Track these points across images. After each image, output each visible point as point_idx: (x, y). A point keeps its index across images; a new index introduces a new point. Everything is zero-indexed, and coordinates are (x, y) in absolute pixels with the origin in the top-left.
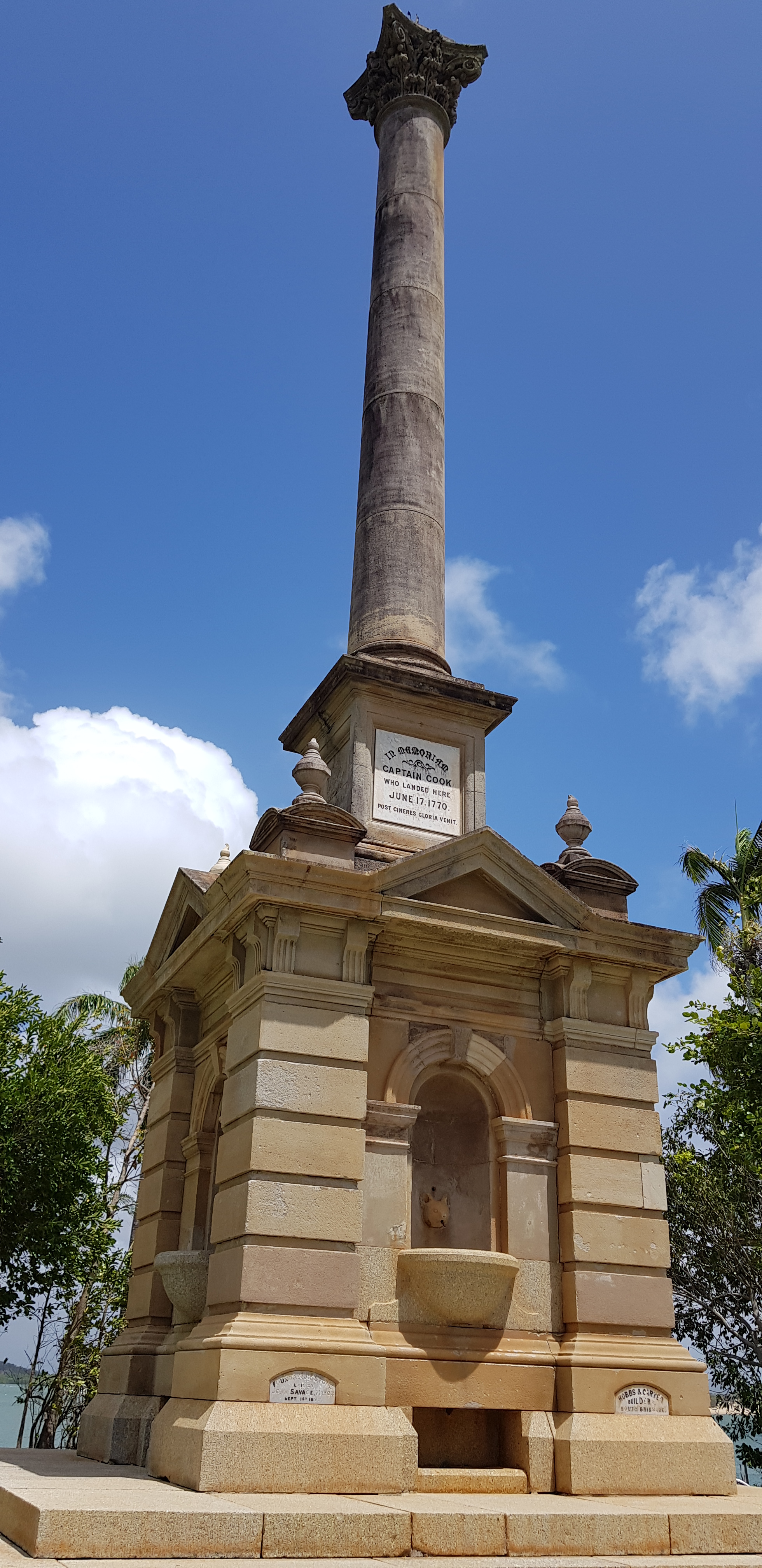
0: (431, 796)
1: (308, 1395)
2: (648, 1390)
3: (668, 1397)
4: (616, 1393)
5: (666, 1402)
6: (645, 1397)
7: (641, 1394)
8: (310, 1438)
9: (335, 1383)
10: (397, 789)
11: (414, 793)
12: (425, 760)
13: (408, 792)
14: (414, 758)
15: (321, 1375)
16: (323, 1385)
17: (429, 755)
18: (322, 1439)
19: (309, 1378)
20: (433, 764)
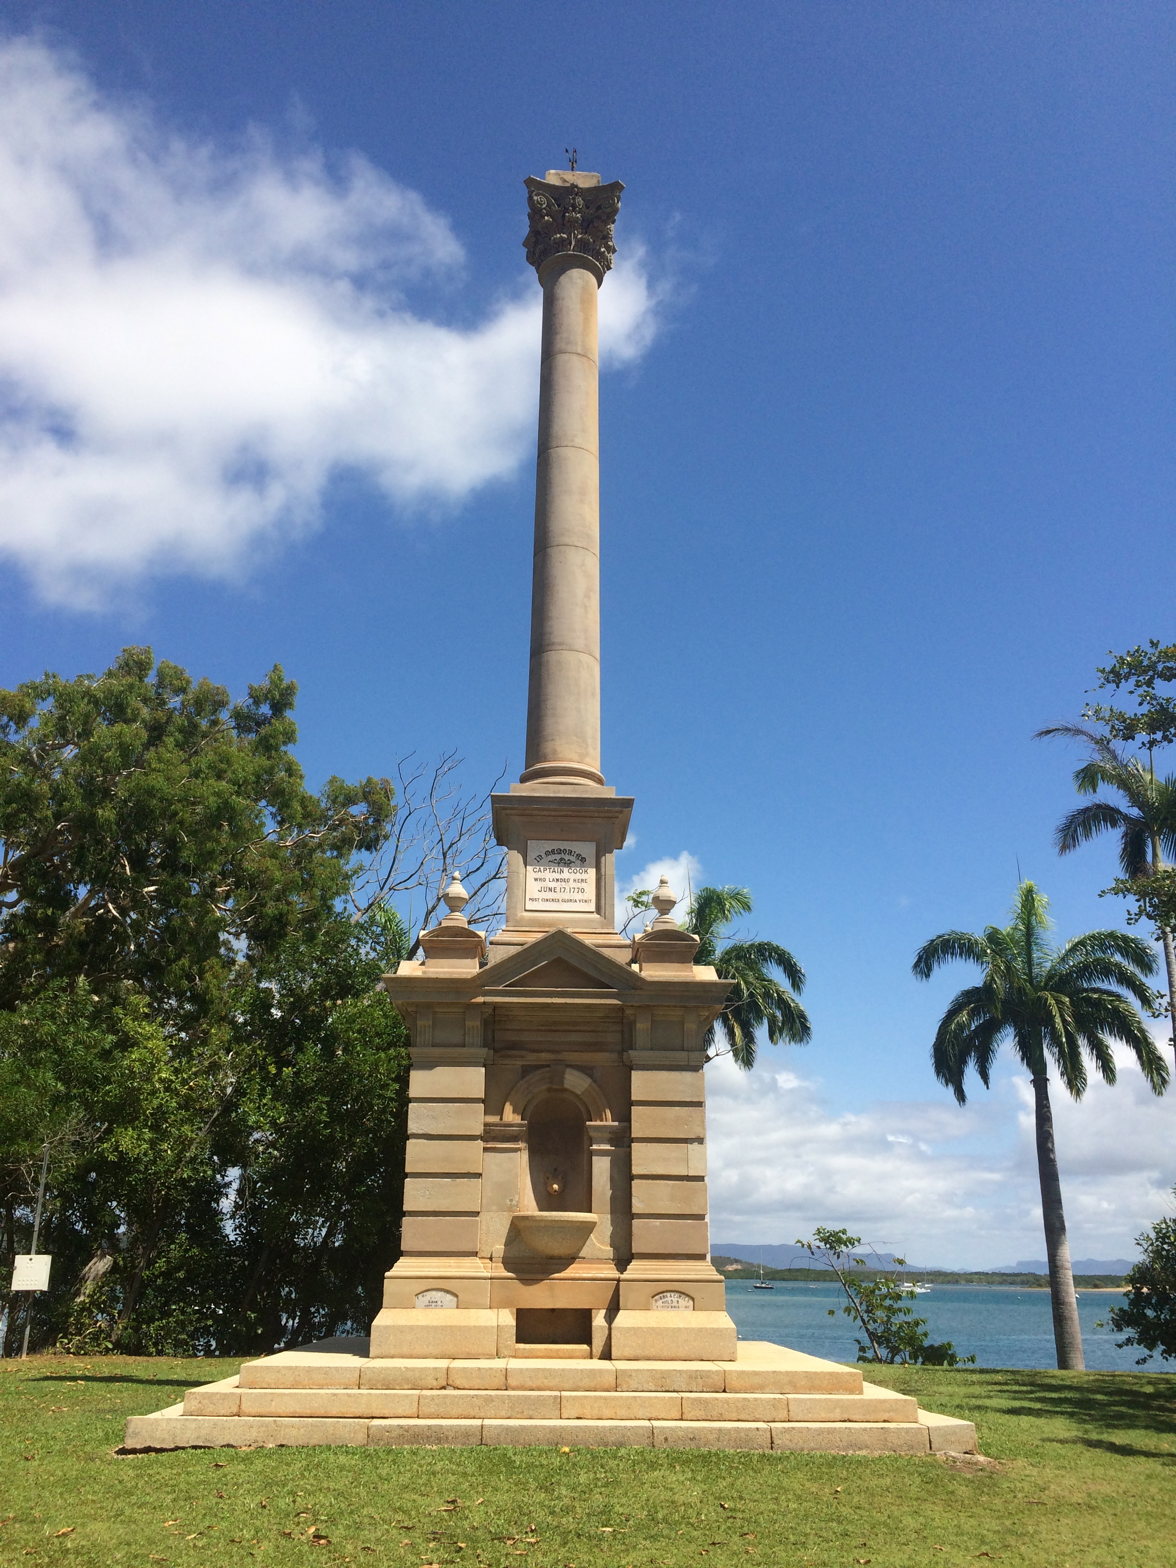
0: (572, 884)
1: (439, 1303)
2: (677, 1295)
3: (693, 1299)
4: (653, 1297)
5: (691, 1302)
6: (675, 1300)
7: (673, 1298)
8: (435, 1328)
9: (457, 1296)
10: (543, 884)
11: (558, 885)
12: (567, 857)
13: (552, 885)
14: (558, 857)
15: (448, 1292)
16: (449, 1297)
17: (570, 852)
18: (444, 1328)
19: (440, 1294)
20: (573, 859)
